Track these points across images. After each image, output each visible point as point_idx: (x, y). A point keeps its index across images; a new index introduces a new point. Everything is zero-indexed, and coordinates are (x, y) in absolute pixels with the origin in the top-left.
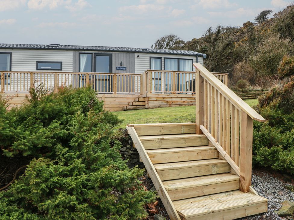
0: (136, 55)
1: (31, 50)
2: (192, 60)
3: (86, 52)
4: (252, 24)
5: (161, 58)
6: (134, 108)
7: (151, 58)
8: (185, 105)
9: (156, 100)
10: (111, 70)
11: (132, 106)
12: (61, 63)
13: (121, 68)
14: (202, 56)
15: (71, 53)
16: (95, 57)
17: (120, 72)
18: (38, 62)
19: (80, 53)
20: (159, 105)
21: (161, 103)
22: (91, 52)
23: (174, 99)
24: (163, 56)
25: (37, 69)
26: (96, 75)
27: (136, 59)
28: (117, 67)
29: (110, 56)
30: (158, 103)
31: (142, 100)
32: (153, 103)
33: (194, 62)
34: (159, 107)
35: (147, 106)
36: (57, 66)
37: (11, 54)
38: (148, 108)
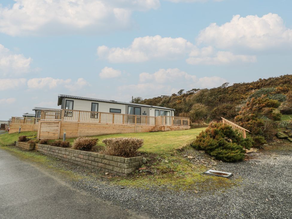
0: (150, 108)
1: (107, 103)
2: (170, 112)
3: (131, 106)
4: (176, 95)
5: (159, 110)
6: (158, 131)
7: (155, 110)
8: (176, 130)
10: (140, 115)
12: (120, 110)
13: (144, 114)
14: (174, 110)
15: (125, 106)
16: (134, 108)
17: (144, 115)
18: (110, 109)
19: (129, 106)
22: (133, 106)
23: (173, 128)
24: (160, 110)
25: (110, 112)
27: (150, 110)
29: (140, 108)
30: (168, 129)
31: (160, 127)
32: (166, 129)
33: (171, 112)
34: (168, 131)
35: (163, 130)
36: (119, 111)
37: (98, 104)
38: (164, 131)
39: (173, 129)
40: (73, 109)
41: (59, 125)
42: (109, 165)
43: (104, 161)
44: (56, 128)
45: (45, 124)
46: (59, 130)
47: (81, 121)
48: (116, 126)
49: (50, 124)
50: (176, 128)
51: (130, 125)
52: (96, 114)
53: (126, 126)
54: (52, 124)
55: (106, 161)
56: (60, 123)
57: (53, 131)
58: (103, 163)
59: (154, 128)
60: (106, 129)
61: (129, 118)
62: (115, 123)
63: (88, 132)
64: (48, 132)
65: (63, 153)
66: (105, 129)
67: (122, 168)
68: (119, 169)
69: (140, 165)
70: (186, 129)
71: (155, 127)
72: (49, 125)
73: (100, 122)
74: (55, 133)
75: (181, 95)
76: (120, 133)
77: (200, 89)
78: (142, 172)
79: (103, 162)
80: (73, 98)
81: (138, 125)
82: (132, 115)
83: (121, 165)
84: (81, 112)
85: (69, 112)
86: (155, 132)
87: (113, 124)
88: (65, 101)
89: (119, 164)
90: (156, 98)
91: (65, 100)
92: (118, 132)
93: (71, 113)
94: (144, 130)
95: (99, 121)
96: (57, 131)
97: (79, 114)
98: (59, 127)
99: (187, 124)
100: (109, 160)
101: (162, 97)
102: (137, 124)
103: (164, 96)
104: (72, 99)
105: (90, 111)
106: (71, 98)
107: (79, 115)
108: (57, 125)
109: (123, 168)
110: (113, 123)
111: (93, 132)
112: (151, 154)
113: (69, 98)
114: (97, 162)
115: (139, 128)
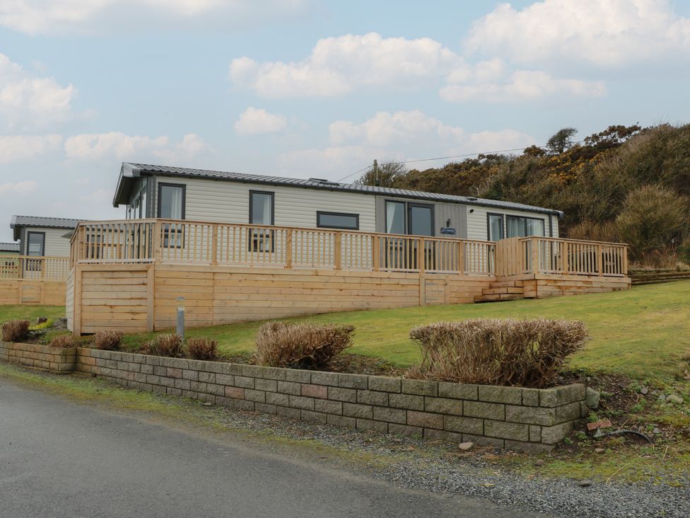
0: (469, 208)
1: (307, 190)
2: (543, 220)
3: (395, 199)
4: (541, 152)
5: (502, 215)
6: (510, 297)
9: (546, 285)
10: (433, 234)
11: (508, 293)
12: (357, 216)
13: (449, 230)
15: (372, 199)
16: (409, 209)
17: (447, 236)
18: (319, 213)
19: (386, 201)
20: (549, 293)
21: (552, 290)
22: (404, 199)
23: (568, 284)
24: (505, 212)
25: (318, 226)
26: (410, 240)
27: (469, 215)
28: (442, 229)
29: (431, 207)
30: (549, 289)
31: (519, 284)
32: (542, 290)
33: (547, 224)
34: (550, 296)
35: (533, 294)
36: (350, 222)
37: (272, 194)
38: (537, 298)
39: (567, 287)
40: (183, 217)
41: (150, 280)
42: (463, 416)
43: (434, 404)
44: (138, 291)
45: (98, 275)
46: (150, 297)
47: (223, 264)
48: (348, 281)
49: (116, 275)
50: (580, 284)
51: (403, 275)
52: (267, 236)
53: (387, 281)
54: (121, 275)
55: (447, 405)
56: (150, 272)
57: (128, 302)
58: (434, 413)
59: (491, 287)
60: (315, 292)
61: (391, 248)
62: (345, 271)
63: (248, 304)
64: (111, 307)
65: (226, 379)
66: (309, 291)
67: (530, 424)
68: (513, 428)
69: (580, 413)
70: (614, 289)
71: (494, 285)
72: (110, 282)
73: (289, 266)
74: (136, 309)
75: (561, 151)
76: (368, 309)
77: (639, 128)
78: (603, 437)
79: (431, 408)
80: (184, 176)
81: (429, 276)
82: (402, 236)
83: (522, 413)
84: (220, 228)
85: (173, 231)
86: (501, 301)
87: (340, 273)
88: (157, 189)
89: (513, 411)
90: (457, 167)
91: (157, 185)
92: (359, 302)
93: (179, 231)
94: (454, 295)
95: (285, 264)
96: (142, 302)
97: (215, 235)
98: (150, 288)
99: (617, 268)
100: (463, 400)
101: (482, 161)
102: (428, 270)
103: (490, 157)
104: (180, 179)
105: (246, 221)
106: (176, 175)
107: (215, 241)
108: (141, 281)
109: (535, 424)
110: (339, 268)
111: (267, 304)
112: (603, 375)
113: (169, 175)
114: (402, 409)
115: (435, 288)
